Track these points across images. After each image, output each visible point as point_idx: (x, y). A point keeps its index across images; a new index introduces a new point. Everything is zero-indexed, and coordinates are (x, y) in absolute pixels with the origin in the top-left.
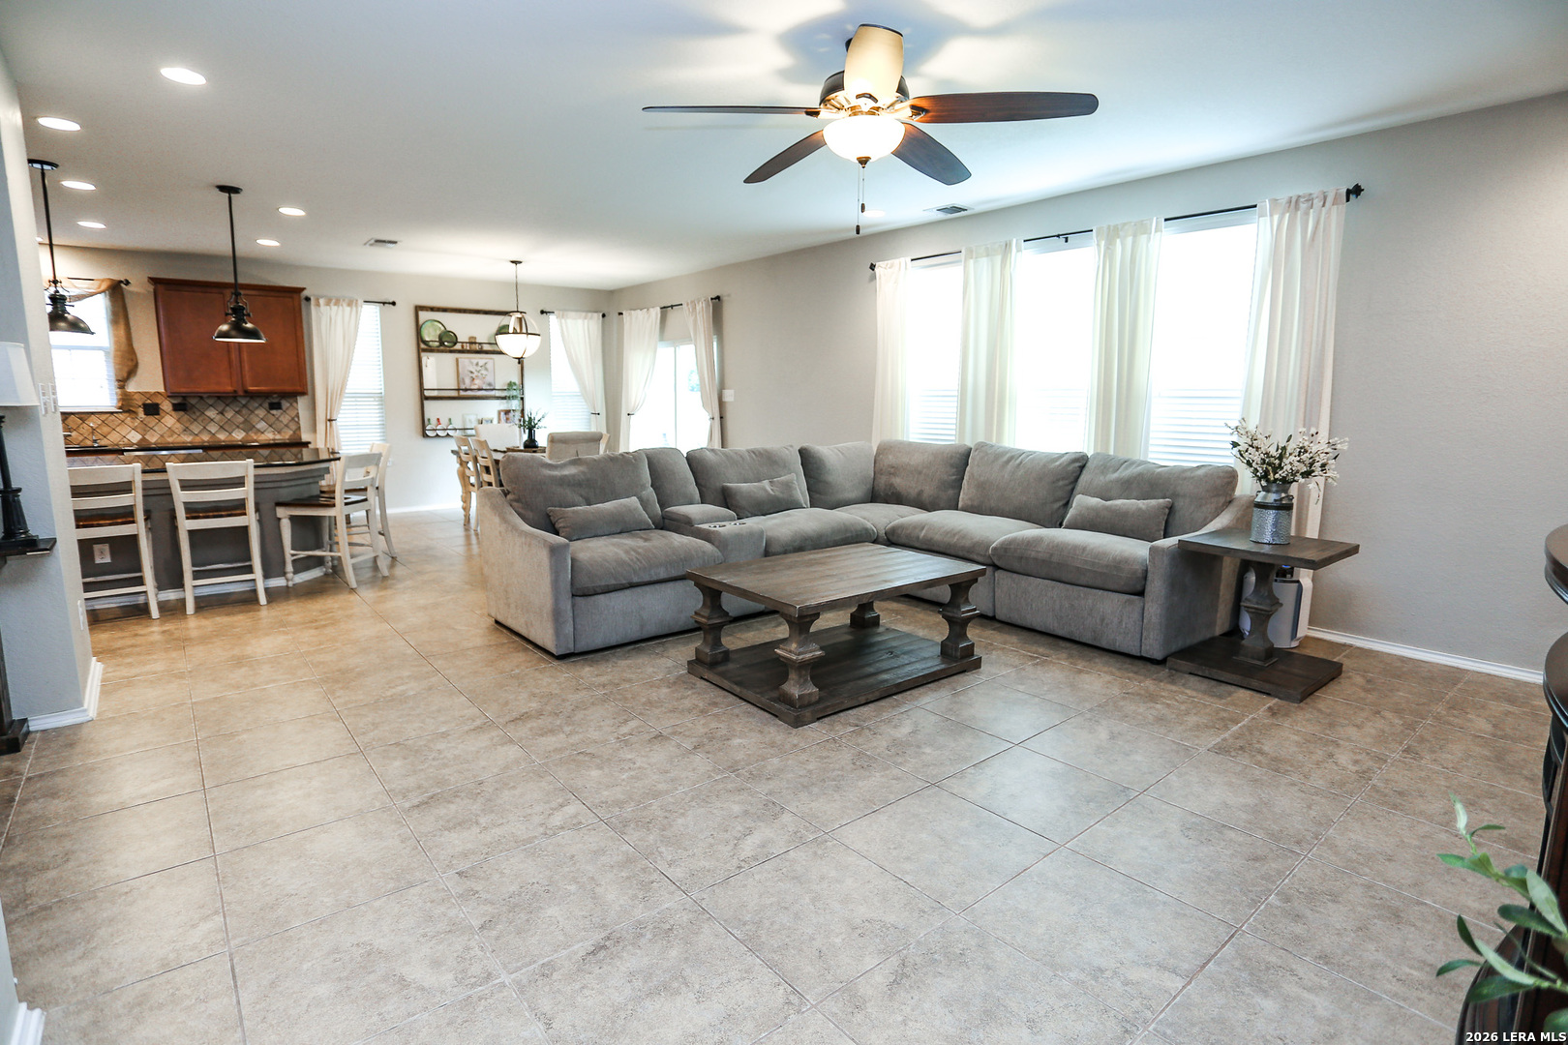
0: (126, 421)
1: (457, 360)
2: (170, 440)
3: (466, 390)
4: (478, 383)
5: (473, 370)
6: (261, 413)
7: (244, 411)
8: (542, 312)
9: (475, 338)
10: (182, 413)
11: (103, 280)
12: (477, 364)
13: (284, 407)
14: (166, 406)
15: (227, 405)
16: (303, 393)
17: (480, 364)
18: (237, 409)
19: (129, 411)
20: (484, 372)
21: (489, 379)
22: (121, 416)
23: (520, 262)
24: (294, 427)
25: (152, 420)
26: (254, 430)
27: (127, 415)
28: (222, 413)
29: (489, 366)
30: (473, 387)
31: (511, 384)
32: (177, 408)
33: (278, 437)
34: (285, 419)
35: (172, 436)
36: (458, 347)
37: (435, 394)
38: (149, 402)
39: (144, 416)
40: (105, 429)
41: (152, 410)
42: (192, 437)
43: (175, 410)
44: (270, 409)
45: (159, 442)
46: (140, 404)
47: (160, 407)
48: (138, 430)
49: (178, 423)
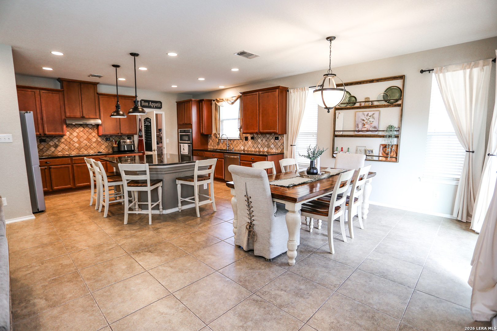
0: (241, 143)
1: (356, 113)
2: (250, 150)
3: (359, 131)
4: (367, 127)
5: (365, 119)
6: (272, 141)
7: (268, 140)
8: (422, 71)
9: (369, 98)
10: (253, 140)
11: (238, 96)
12: (368, 115)
13: (279, 139)
15: (264, 137)
16: (286, 133)
17: (370, 115)
18: (266, 140)
19: (241, 139)
20: (371, 120)
21: (375, 124)
22: (240, 141)
24: (282, 148)
26: (270, 148)
27: (241, 140)
28: (262, 141)
29: (376, 116)
30: (363, 129)
31: (391, 128)
32: (252, 138)
33: (277, 151)
34: (279, 144)
35: (250, 148)
36: (357, 105)
37: (341, 133)
38: (246, 136)
39: (245, 141)
40: (237, 145)
41: (246, 139)
42: (254, 149)
43: (251, 139)
44: (275, 140)
45: (247, 150)
46: (244, 137)
47: (248, 138)
48: (243, 146)
49: (251, 144)
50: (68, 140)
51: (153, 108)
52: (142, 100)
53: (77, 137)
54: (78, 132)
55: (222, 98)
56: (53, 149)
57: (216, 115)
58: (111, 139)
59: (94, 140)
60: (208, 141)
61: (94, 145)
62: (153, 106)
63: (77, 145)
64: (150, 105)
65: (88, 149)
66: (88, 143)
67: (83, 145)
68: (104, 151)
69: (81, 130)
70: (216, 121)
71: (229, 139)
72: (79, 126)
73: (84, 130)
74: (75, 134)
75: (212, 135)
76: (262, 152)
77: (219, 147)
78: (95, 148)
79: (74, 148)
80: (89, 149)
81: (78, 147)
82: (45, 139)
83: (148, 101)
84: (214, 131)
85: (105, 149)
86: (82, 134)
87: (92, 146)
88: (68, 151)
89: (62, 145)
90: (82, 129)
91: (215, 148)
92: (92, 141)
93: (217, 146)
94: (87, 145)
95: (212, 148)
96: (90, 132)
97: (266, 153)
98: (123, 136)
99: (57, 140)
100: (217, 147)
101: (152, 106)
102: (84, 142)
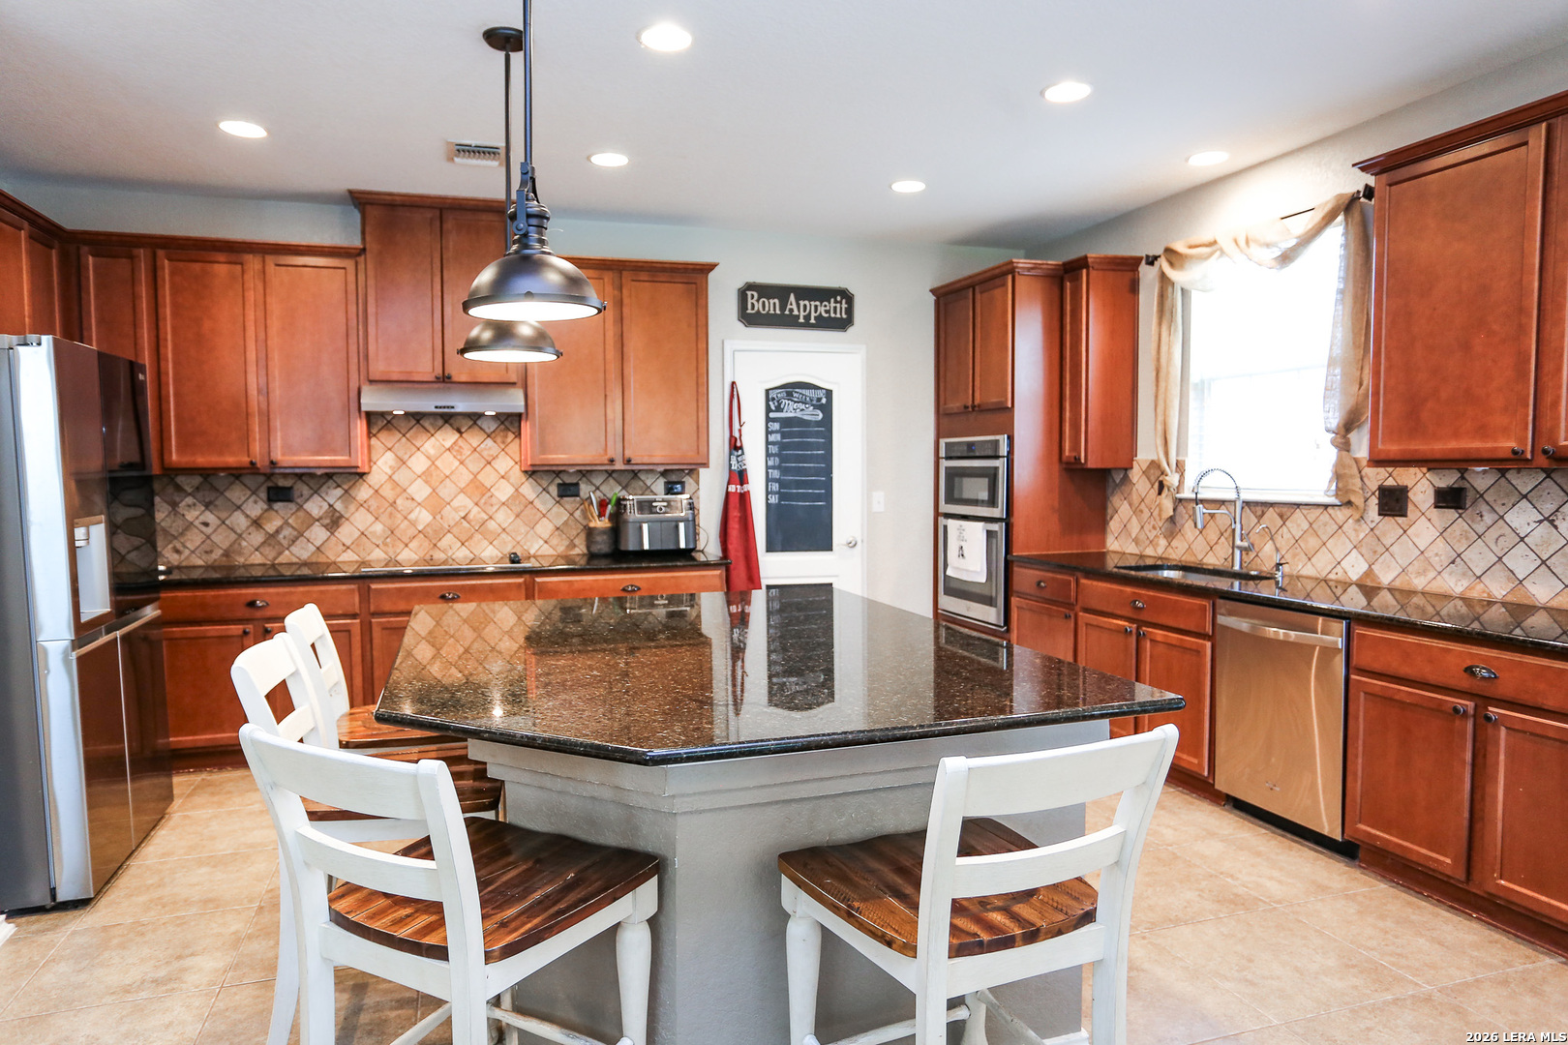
0: (1345, 528)
2: (1419, 583)
10: (1452, 514)
14: (1423, 493)
19: (1349, 503)
22: (1340, 515)
25: (1390, 526)
27: (1347, 512)
28: (1550, 520)
32: (1450, 499)
35: (1424, 572)
38: (1390, 482)
39: (1377, 518)
40: (1312, 542)
41: (1393, 502)
42: (1465, 583)
43: (1437, 505)
45: (1397, 584)
46: (1373, 485)
47: (1410, 494)
48: (1364, 551)
49: (1440, 542)
50: (388, 492)
51: (807, 325)
52: (750, 287)
53: (426, 476)
54: (432, 452)
55: (1207, 238)
56: (318, 534)
57: (1164, 348)
58: (585, 489)
59: (504, 491)
60: (1110, 511)
61: (504, 517)
62: (807, 317)
63: (423, 517)
64: (791, 310)
65: (471, 537)
66: (476, 509)
67: (451, 516)
68: (547, 550)
69: (448, 444)
70: (1162, 384)
71: (1247, 504)
72: (440, 422)
73: (461, 442)
74: (419, 463)
75: (1135, 474)
77: (1178, 551)
78: (504, 535)
79: (412, 532)
80: (478, 536)
81: (429, 530)
82: (291, 488)
83: (781, 292)
84: (1147, 450)
85: (554, 541)
86: (448, 463)
87: (492, 525)
88: (385, 544)
89: (357, 514)
90: (447, 437)
91: (1149, 551)
92: (494, 500)
93: (1163, 542)
94: (471, 516)
95: (1132, 549)
96: (485, 454)
98: (642, 476)
99: (339, 492)
100: (1160, 551)
101: (798, 317)
102: (455, 503)
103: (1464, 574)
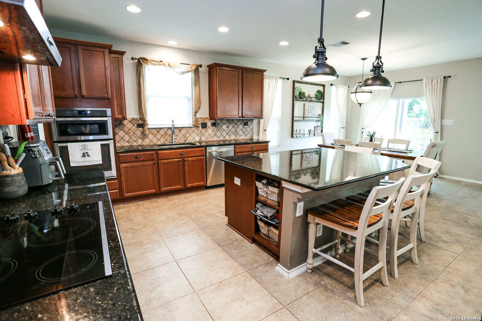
0: (195, 131)
1: (304, 104)
2: (210, 140)
3: (306, 117)
4: (310, 114)
5: (309, 109)
6: (241, 127)
7: (236, 126)
8: (331, 85)
9: (310, 95)
10: (214, 127)
11: (193, 65)
12: (310, 106)
13: (249, 125)
14: (209, 124)
15: (230, 124)
17: (311, 106)
18: (233, 126)
20: (312, 110)
21: (313, 113)
22: (194, 129)
23: (366, 59)
24: (251, 134)
25: (203, 130)
26: (238, 134)
27: (195, 128)
28: (228, 127)
29: (314, 107)
31: (319, 115)
32: (214, 125)
33: (246, 138)
34: (249, 130)
35: (210, 138)
36: (305, 98)
37: (297, 119)
38: (203, 122)
39: (201, 129)
40: (188, 135)
41: (204, 126)
42: (217, 138)
43: (212, 126)
44: (244, 125)
45: (206, 140)
46: (200, 123)
47: (207, 124)
48: (199, 135)
49: (213, 132)
76: (228, 140)
93: (140, 141)
97: (233, 141)
103: (217, 137)
